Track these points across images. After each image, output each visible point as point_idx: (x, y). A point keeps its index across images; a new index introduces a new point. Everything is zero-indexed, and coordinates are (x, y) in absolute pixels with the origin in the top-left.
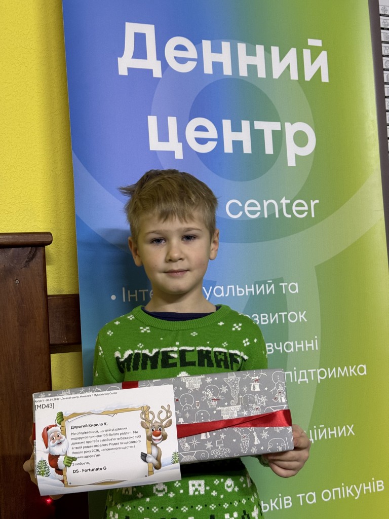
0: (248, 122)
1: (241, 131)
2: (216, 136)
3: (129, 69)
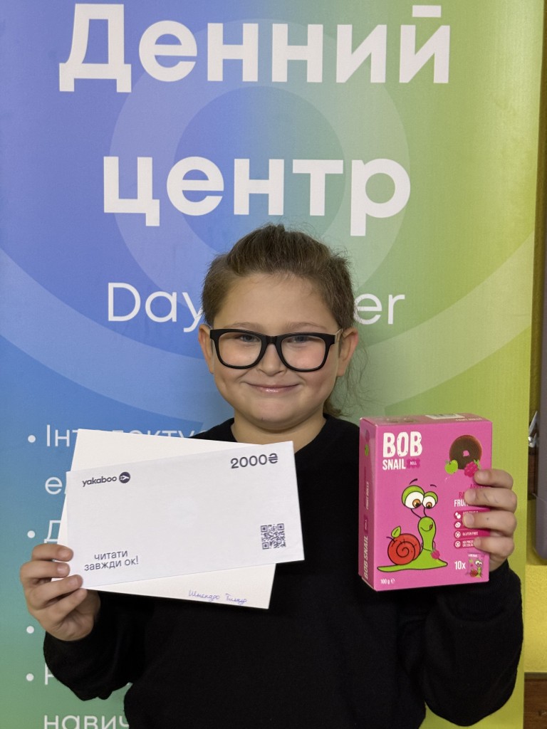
0: (282, 161)
1: (266, 177)
2: (221, 188)
3: (76, 80)
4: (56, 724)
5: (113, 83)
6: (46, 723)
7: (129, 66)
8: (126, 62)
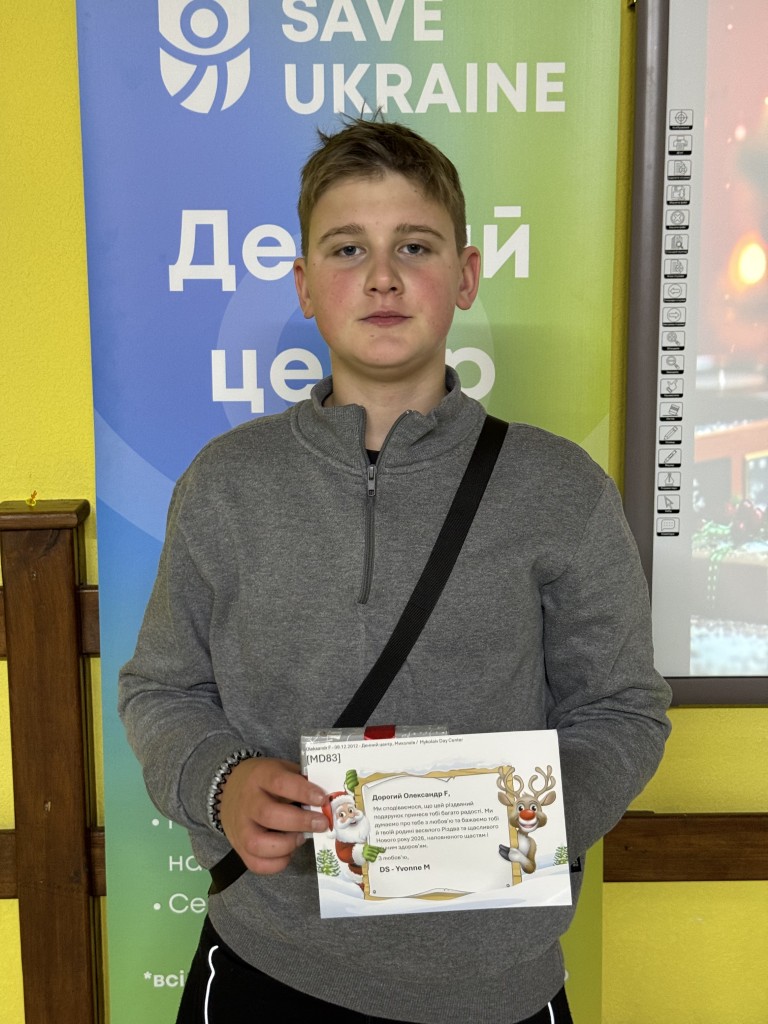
3: (186, 282)
4: (181, 863)
5: (219, 282)
6: (171, 863)
7: (234, 267)
8: (231, 263)
